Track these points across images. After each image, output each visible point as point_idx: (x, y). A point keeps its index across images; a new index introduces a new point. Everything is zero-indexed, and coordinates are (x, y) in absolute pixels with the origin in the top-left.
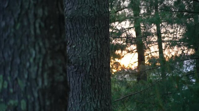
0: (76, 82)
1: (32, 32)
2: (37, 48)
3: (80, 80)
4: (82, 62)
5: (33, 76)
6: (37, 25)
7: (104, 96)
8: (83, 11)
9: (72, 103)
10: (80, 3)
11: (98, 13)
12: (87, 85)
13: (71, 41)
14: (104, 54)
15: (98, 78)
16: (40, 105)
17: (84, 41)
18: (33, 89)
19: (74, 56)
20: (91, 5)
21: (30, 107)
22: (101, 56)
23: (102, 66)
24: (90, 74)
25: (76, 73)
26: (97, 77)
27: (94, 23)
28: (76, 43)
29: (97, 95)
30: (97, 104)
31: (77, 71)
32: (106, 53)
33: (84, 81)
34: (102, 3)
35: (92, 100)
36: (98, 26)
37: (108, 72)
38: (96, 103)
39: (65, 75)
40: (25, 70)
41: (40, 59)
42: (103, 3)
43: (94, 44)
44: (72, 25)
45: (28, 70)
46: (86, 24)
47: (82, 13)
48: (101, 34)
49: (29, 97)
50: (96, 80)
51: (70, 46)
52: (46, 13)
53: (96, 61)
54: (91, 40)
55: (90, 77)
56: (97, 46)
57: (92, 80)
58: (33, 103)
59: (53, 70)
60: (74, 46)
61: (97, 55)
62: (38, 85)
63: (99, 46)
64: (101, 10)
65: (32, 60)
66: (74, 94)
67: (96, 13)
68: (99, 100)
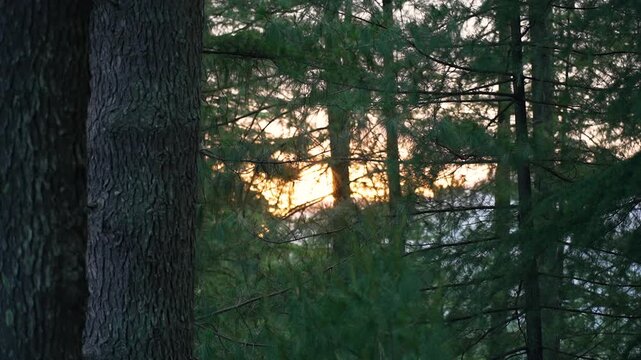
0: (118, 269)
1: (30, 198)
2: (36, 225)
3: (127, 265)
4: (132, 227)
5: (28, 271)
6: (38, 187)
7: (177, 302)
8: (140, 116)
9: (108, 313)
10: (136, 99)
11: (173, 121)
12: (141, 278)
13: (111, 181)
14: (182, 210)
15: (164, 264)
16: (36, 319)
17: (139, 182)
18: (27, 293)
19: (117, 214)
20: (158, 105)
21: (20, 321)
22: (175, 216)
23: (177, 235)
24: (149, 254)
25: (120, 251)
26: (162, 262)
27: (164, 143)
28: (123, 186)
29: (161, 299)
30: (160, 318)
31: (121, 245)
32: (188, 209)
33: (135, 268)
34: (184, 98)
35: (151, 309)
36: (172, 150)
37: (188, 250)
38: (159, 315)
39: (81, 269)
40: (13, 261)
41: (39, 243)
42: (187, 100)
43: (161, 190)
44: (115, 145)
45: (19, 262)
46: (146, 145)
47: (139, 121)
48: (177, 168)
49: (19, 305)
50: (161, 266)
51: (109, 192)
52: (54, 167)
53: (164, 226)
54: (154, 181)
55: (148, 260)
56: (167, 195)
57: (151, 265)
58: (26, 314)
59: (61, 261)
60: (117, 193)
61: (167, 213)
62: (34, 286)
63: (171, 194)
64: (180, 116)
65: (26, 245)
66: (113, 294)
67: (169, 123)
68: (165, 310)
